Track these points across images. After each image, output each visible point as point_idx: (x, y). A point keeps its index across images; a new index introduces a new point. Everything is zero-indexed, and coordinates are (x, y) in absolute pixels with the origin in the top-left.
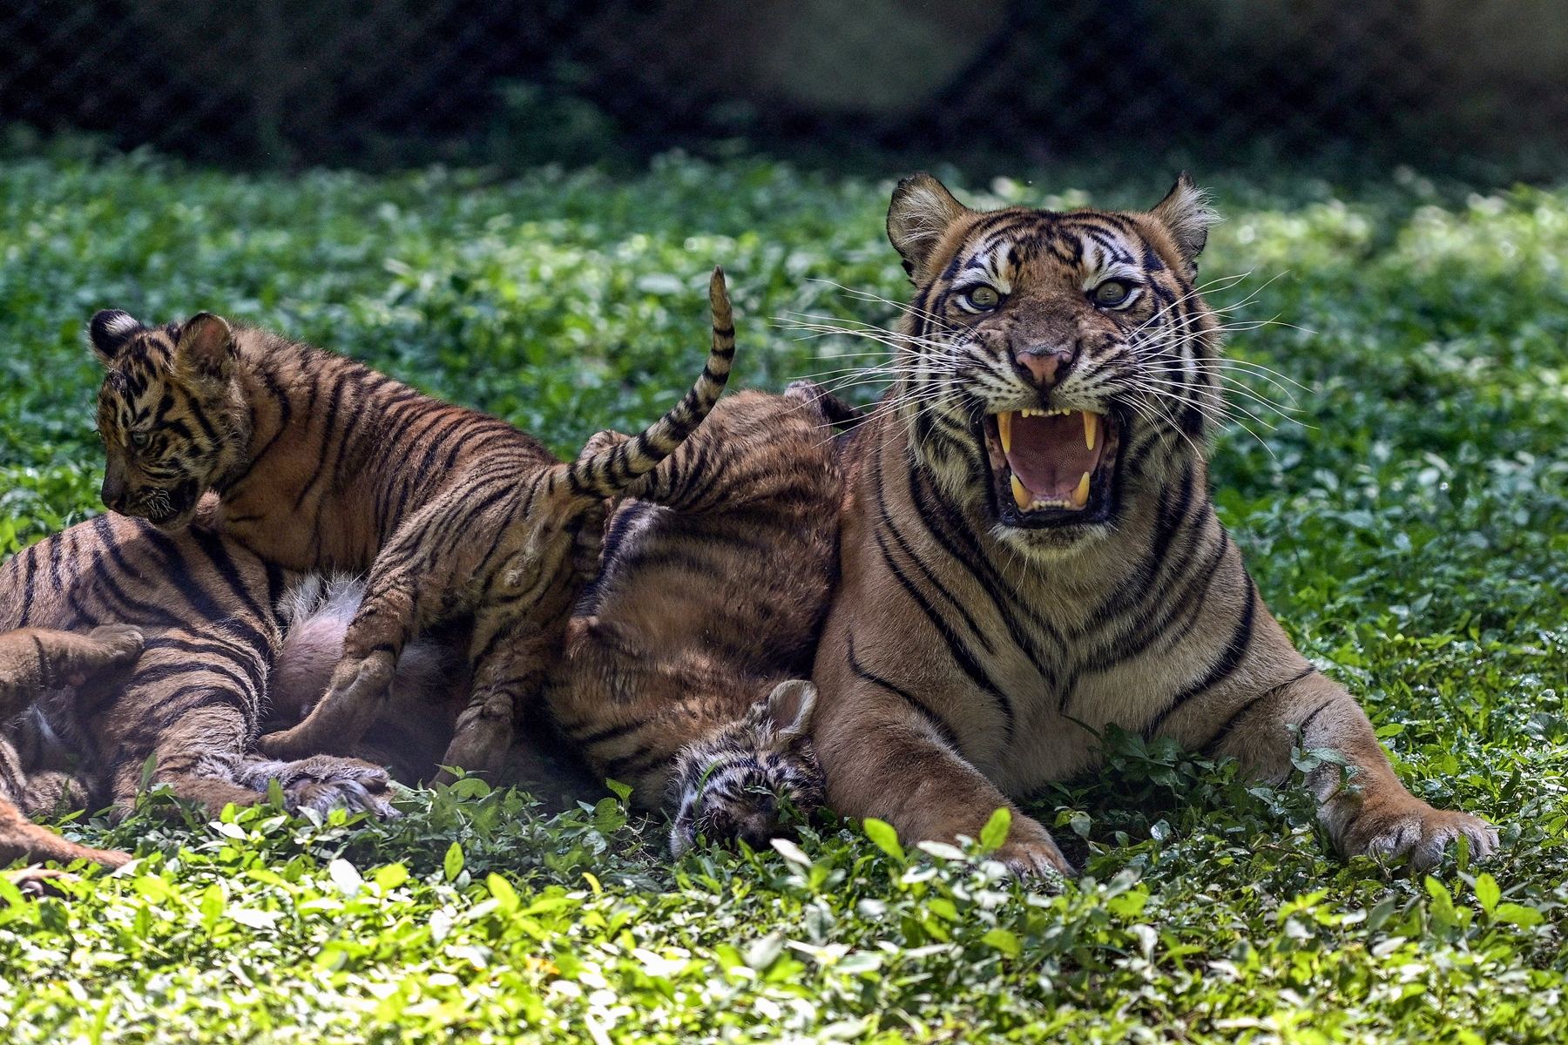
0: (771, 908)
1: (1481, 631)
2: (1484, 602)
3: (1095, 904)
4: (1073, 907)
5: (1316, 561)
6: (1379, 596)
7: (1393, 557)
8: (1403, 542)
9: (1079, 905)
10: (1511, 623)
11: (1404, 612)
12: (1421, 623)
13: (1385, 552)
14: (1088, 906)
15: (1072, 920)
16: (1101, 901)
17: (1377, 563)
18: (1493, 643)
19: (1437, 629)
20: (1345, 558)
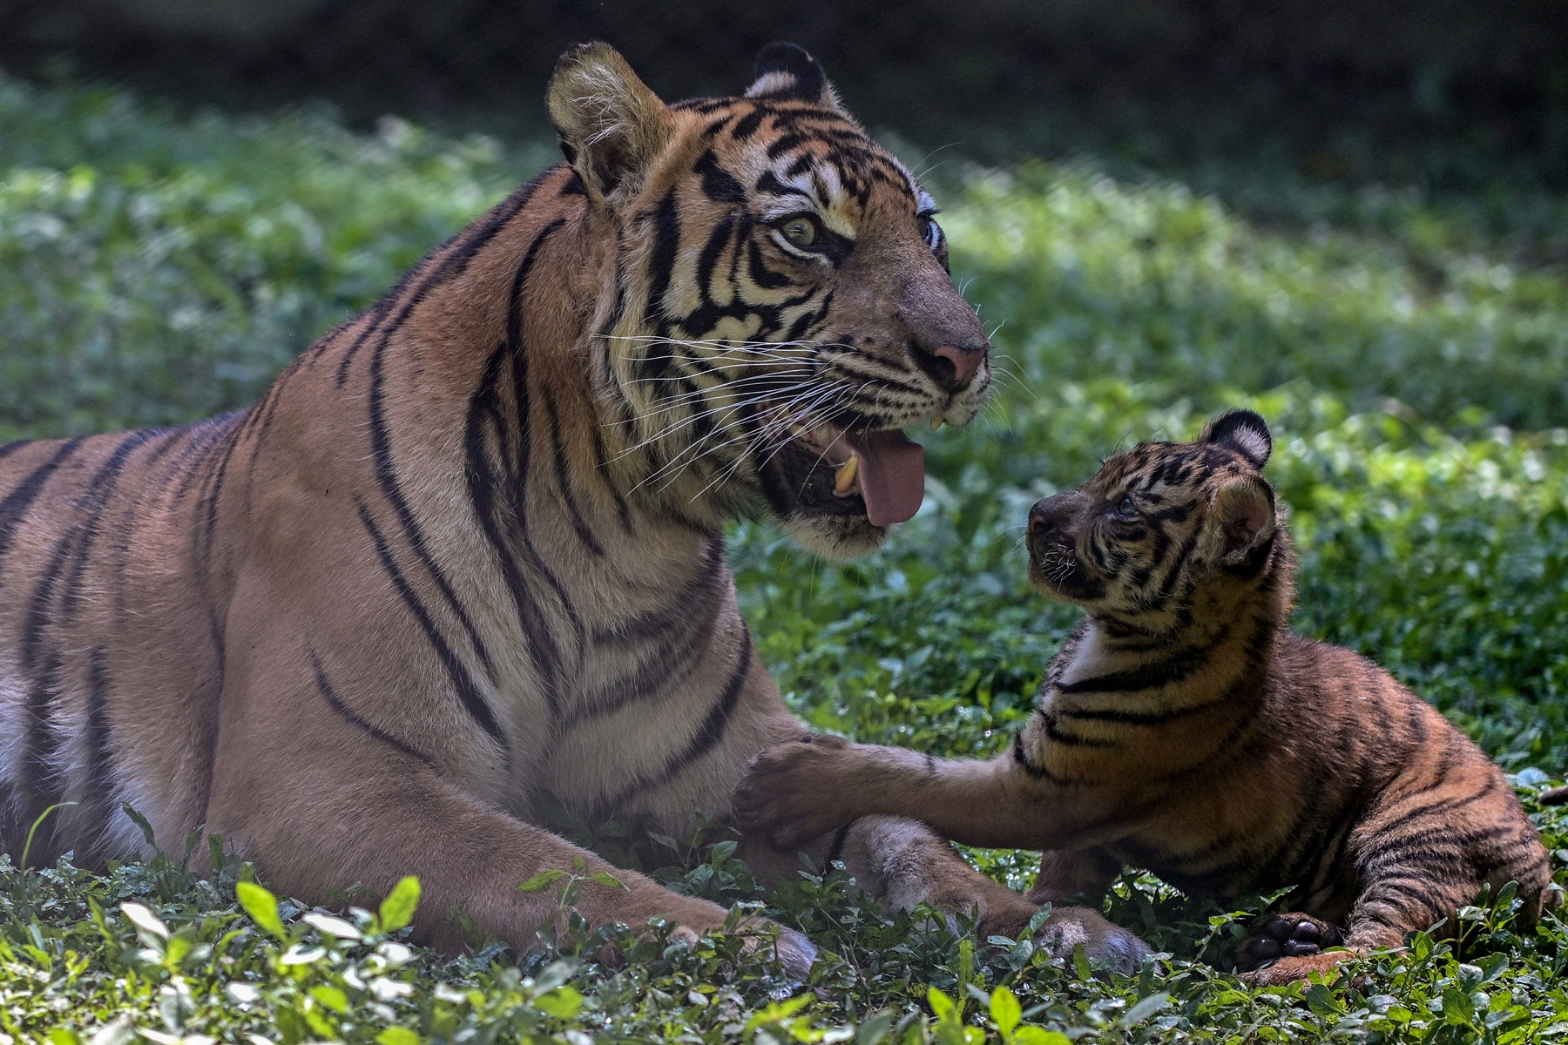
0: (114, 989)
1: (993, 695)
2: (996, 661)
3: (518, 1002)
4: (492, 1005)
5: (786, 602)
6: (866, 646)
7: (885, 600)
8: (898, 581)
9: (499, 1003)
10: (1029, 688)
11: (897, 667)
12: (917, 682)
13: (875, 593)
14: (509, 1004)
15: (490, 1020)
16: (526, 998)
17: (864, 606)
18: (1007, 711)
19: (937, 690)
20: (824, 597)
